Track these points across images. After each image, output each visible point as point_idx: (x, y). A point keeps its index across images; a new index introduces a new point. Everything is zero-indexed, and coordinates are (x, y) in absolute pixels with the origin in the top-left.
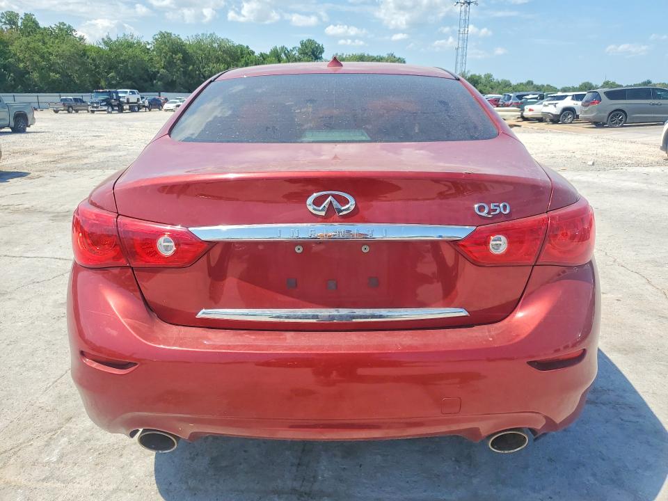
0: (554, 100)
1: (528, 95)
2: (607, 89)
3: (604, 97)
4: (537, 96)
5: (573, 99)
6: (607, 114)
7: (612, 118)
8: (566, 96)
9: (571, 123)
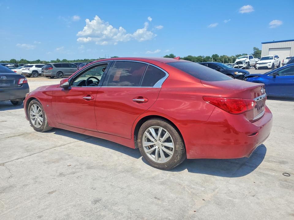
0: (27, 67)
1: (8, 64)
2: (54, 63)
3: (53, 66)
4: (14, 65)
5: (36, 67)
6: (56, 73)
7: (58, 75)
8: (33, 66)
9: (37, 77)
